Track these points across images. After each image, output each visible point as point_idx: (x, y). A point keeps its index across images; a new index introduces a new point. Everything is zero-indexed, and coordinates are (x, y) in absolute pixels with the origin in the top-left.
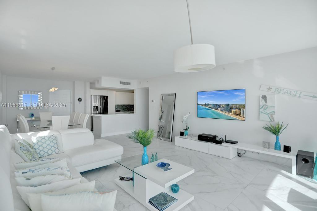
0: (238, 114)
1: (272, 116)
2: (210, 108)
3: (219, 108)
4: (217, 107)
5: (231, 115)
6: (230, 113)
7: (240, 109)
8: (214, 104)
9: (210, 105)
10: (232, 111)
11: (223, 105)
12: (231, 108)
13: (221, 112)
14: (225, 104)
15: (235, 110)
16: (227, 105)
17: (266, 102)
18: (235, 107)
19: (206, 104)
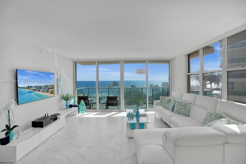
0: (52, 93)
2: (33, 91)
3: (41, 90)
4: (38, 88)
5: (48, 94)
6: (48, 93)
7: (53, 89)
8: (37, 86)
9: (33, 87)
11: (43, 86)
12: (49, 89)
13: (42, 93)
15: (51, 90)
16: (46, 86)
18: (50, 87)
19: (28, 86)
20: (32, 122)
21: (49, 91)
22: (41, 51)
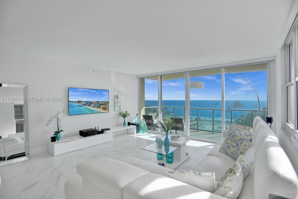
0: (105, 109)
1: (120, 108)
2: (83, 105)
3: (91, 105)
4: (89, 104)
5: (100, 110)
6: (100, 109)
7: (106, 105)
8: (87, 101)
9: (83, 102)
10: (101, 106)
11: (94, 102)
12: (101, 105)
13: (93, 108)
14: (96, 101)
15: (103, 106)
16: (98, 102)
17: (118, 99)
18: (103, 103)
19: (79, 101)
20: (80, 131)
21: (100, 106)
22: (94, 71)
